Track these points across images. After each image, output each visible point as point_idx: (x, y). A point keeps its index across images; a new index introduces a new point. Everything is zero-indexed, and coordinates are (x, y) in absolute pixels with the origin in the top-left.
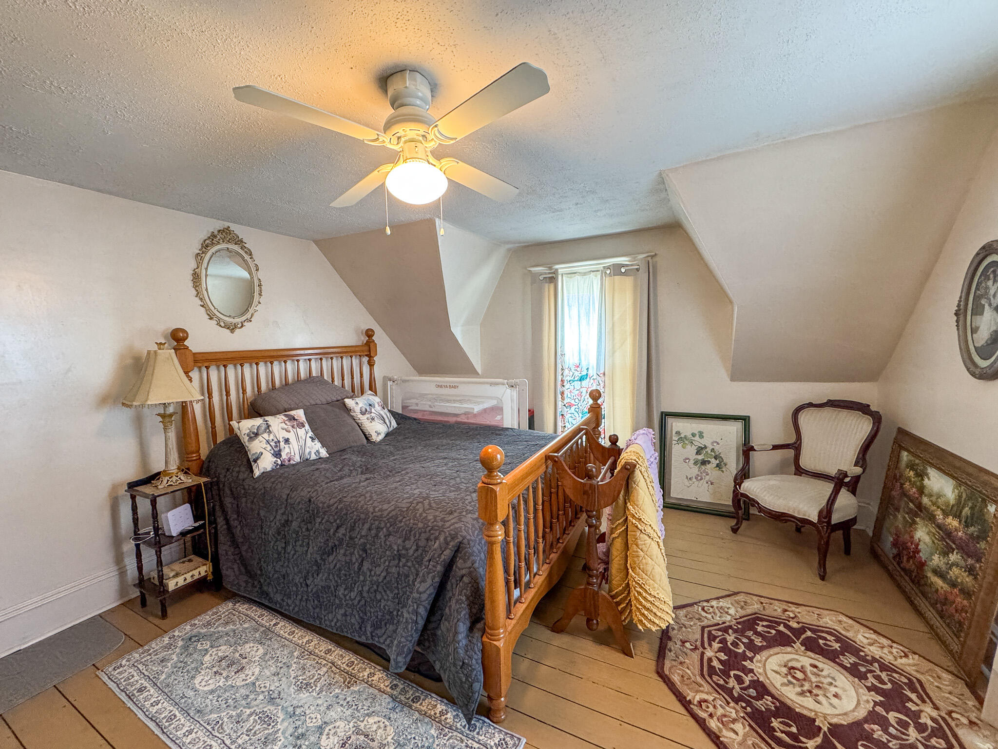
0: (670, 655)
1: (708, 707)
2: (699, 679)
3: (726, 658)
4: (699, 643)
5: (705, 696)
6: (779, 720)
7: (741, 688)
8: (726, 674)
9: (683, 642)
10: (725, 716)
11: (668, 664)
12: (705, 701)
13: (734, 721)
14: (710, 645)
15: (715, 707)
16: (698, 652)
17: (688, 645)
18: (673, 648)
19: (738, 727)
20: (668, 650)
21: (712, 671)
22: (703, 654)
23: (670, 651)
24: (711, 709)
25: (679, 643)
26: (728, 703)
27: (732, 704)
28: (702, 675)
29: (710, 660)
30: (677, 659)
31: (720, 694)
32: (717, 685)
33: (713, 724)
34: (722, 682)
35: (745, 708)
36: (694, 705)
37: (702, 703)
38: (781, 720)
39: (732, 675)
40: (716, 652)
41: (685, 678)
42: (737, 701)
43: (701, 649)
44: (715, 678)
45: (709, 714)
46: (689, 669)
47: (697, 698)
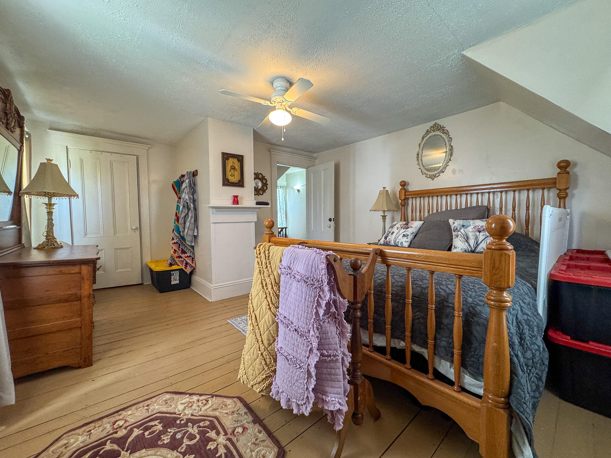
0: (244, 410)
1: (202, 403)
2: (217, 413)
3: (208, 447)
4: (234, 439)
5: (207, 407)
6: (158, 431)
7: (188, 431)
8: (202, 433)
9: (245, 429)
10: (191, 406)
11: (239, 404)
12: (205, 404)
13: (184, 409)
14: (226, 447)
15: (199, 406)
16: (229, 431)
17: (240, 430)
18: (245, 416)
19: (181, 407)
20: (247, 413)
21: (212, 427)
22: (226, 434)
23: (246, 413)
24: (200, 404)
25: (247, 425)
26: (192, 415)
27: (189, 416)
28: (216, 418)
29: (218, 433)
30: (237, 412)
31: (200, 416)
32: (205, 420)
33: (195, 398)
34: (201, 424)
35: (181, 421)
36: (210, 398)
37: (206, 402)
38: (156, 432)
39: (197, 435)
40: (218, 445)
41: (224, 406)
42: (188, 420)
43: (229, 436)
44: (207, 423)
45: (200, 401)
46: (226, 413)
47: (210, 402)
